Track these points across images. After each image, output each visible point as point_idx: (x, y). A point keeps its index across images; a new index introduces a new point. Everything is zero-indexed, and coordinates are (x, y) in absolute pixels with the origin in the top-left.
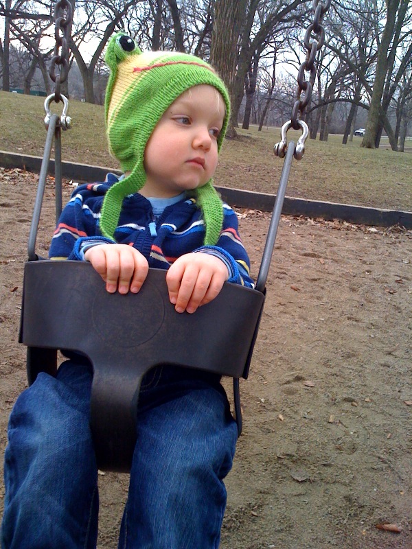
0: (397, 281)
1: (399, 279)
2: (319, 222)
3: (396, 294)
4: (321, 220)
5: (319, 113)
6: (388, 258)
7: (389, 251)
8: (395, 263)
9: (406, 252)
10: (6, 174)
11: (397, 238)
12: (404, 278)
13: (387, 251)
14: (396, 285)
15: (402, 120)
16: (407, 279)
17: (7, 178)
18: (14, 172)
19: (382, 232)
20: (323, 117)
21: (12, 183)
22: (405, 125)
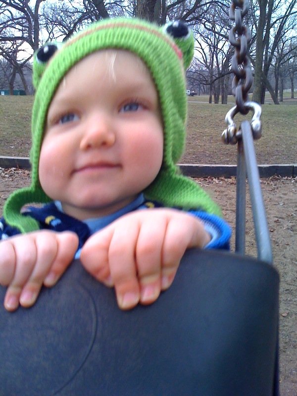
0: (275, 221)
1: (276, 219)
2: (222, 180)
3: (275, 232)
4: (223, 178)
5: (219, 82)
6: (269, 203)
7: (270, 197)
8: (274, 206)
9: (282, 196)
10: (6, 172)
11: (275, 185)
12: (280, 218)
13: (268, 197)
14: (275, 224)
15: (279, 79)
16: (283, 218)
17: (7, 176)
18: (11, 171)
19: (265, 182)
20: (223, 85)
21: (11, 179)
22: (282, 82)
